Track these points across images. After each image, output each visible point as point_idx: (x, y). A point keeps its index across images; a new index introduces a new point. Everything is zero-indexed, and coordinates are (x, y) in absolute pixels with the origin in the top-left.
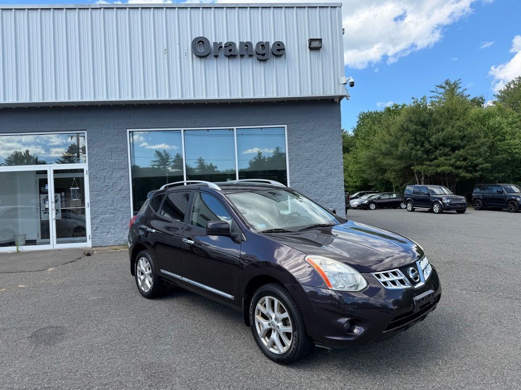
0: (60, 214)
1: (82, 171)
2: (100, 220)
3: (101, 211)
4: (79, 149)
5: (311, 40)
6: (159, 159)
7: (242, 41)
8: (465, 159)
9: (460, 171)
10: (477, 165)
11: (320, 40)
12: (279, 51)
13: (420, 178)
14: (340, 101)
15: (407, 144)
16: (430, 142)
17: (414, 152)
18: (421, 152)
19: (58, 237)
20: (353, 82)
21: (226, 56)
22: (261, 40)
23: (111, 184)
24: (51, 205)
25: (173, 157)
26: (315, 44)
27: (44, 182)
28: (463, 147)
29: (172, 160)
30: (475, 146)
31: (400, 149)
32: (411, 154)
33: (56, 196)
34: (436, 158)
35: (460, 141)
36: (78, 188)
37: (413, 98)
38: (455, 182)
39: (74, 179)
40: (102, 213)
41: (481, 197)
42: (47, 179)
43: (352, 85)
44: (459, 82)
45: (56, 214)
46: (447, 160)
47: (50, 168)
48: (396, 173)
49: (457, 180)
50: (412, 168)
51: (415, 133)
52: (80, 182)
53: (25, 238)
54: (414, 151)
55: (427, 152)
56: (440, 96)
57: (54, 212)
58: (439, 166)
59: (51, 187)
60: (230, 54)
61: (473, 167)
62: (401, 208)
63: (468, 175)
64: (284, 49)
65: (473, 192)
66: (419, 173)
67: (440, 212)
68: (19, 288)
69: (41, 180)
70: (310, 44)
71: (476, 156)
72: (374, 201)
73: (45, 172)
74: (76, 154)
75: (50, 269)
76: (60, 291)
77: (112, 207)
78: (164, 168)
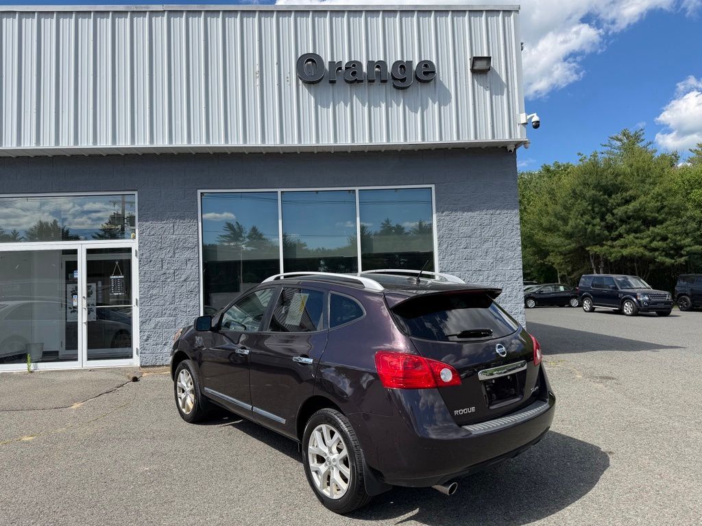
0: (94, 314)
1: (129, 250)
2: (153, 325)
3: (156, 311)
4: (124, 218)
5: (475, 60)
6: (228, 233)
7: (370, 60)
8: (664, 239)
9: (657, 253)
10: (681, 248)
11: (488, 59)
12: (427, 74)
13: (597, 265)
14: (515, 149)
15: (582, 216)
16: (613, 214)
17: (589, 229)
18: (600, 228)
19: (90, 346)
20: (538, 122)
21: (347, 81)
22: (399, 59)
23: (172, 271)
24: (81, 302)
25: (247, 230)
26: (480, 65)
27: (72, 267)
28: (661, 222)
29: (246, 235)
30: (680, 220)
31: (571, 223)
32: (586, 229)
33: (88, 287)
34: (620, 236)
35: (657, 215)
36: (123, 277)
37: (579, 154)
38: (648, 271)
39: (117, 263)
40: (156, 315)
41: (689, 293)
42: (76, 262)
43: (537, 125)
44: (642, 132)
45: (89, 314)
46: (637, 238)
47: (81, 247)
48: (562, 257)
49: (651, 267)
50: (587, 249)
51: (594, 201)
52: (126, 267)
53: (42, 348)
54: (591, 226)
55: (610, 227)
56: (616, 151)
57: (85, 312)
58: (624, 246)
59: (81, 274)
60: (352, 78)
61: (675, 250)
62: (571, 306)
63: (668, 261)
64: (434, 72)
65: (676, 284)
66: (597, 257)
67: (635, 314)
68: (23, 442)
69: (68, 263)
70: (473, 65)
71: (680, 234)
72: (532, 295)
73: (75, 252)
74: (119, 227)
75: (76, 406)
76: (89, 450)
77: (171, 306)
78: (236, 246)
